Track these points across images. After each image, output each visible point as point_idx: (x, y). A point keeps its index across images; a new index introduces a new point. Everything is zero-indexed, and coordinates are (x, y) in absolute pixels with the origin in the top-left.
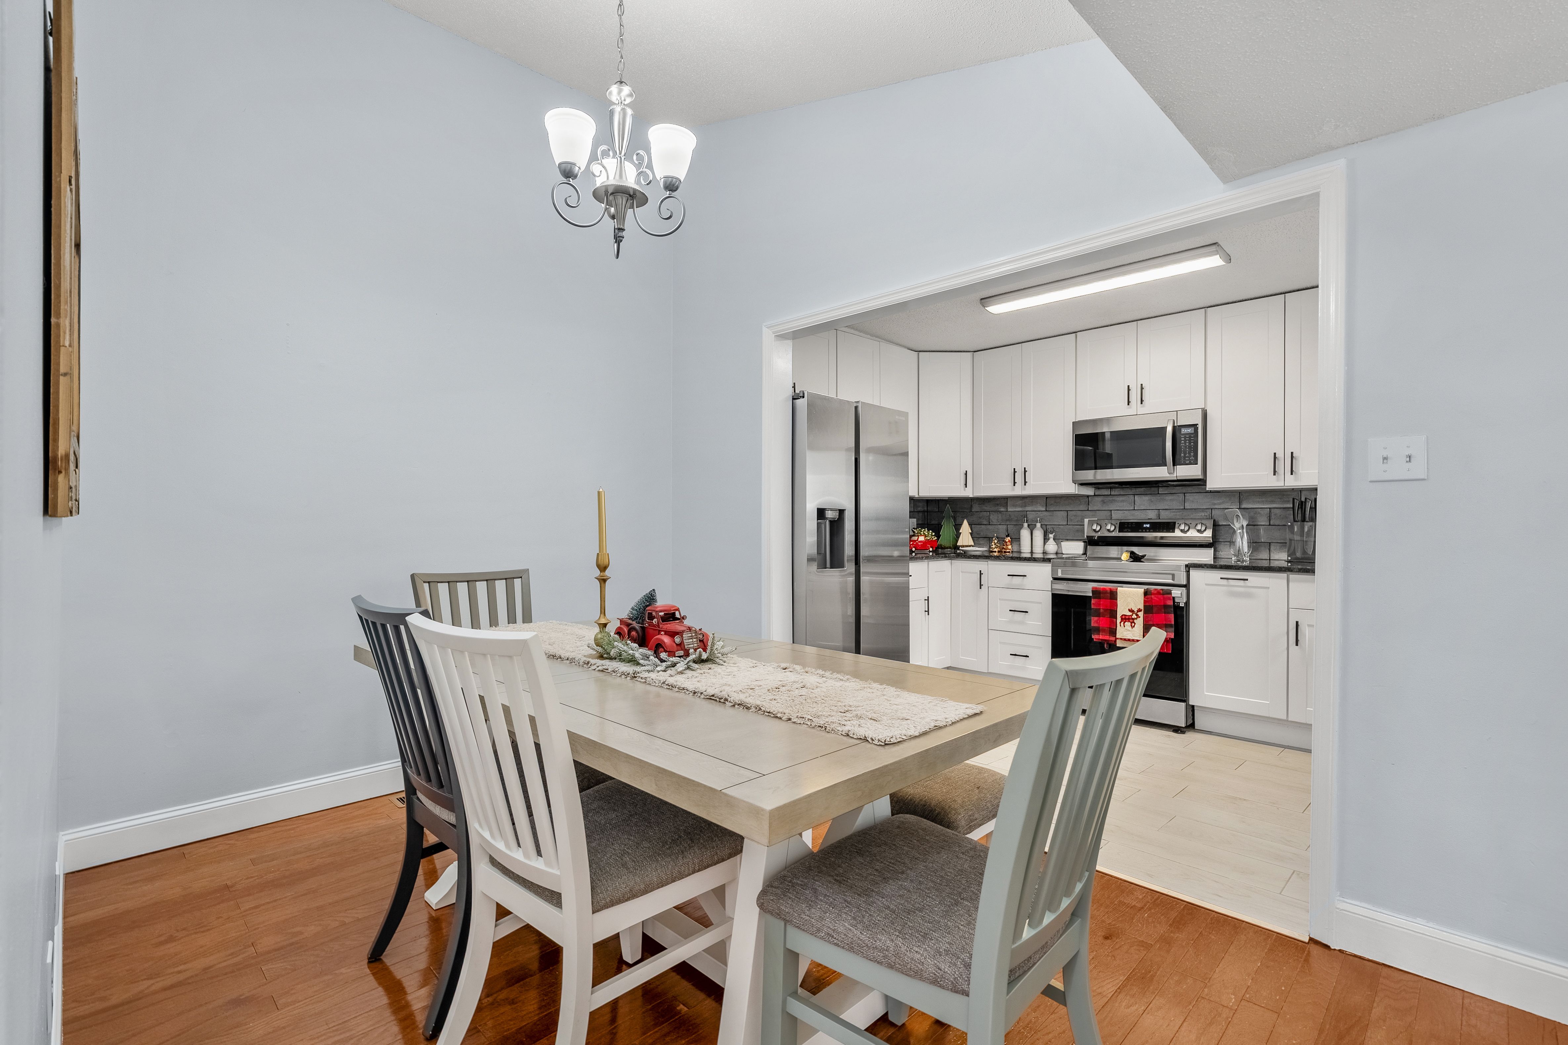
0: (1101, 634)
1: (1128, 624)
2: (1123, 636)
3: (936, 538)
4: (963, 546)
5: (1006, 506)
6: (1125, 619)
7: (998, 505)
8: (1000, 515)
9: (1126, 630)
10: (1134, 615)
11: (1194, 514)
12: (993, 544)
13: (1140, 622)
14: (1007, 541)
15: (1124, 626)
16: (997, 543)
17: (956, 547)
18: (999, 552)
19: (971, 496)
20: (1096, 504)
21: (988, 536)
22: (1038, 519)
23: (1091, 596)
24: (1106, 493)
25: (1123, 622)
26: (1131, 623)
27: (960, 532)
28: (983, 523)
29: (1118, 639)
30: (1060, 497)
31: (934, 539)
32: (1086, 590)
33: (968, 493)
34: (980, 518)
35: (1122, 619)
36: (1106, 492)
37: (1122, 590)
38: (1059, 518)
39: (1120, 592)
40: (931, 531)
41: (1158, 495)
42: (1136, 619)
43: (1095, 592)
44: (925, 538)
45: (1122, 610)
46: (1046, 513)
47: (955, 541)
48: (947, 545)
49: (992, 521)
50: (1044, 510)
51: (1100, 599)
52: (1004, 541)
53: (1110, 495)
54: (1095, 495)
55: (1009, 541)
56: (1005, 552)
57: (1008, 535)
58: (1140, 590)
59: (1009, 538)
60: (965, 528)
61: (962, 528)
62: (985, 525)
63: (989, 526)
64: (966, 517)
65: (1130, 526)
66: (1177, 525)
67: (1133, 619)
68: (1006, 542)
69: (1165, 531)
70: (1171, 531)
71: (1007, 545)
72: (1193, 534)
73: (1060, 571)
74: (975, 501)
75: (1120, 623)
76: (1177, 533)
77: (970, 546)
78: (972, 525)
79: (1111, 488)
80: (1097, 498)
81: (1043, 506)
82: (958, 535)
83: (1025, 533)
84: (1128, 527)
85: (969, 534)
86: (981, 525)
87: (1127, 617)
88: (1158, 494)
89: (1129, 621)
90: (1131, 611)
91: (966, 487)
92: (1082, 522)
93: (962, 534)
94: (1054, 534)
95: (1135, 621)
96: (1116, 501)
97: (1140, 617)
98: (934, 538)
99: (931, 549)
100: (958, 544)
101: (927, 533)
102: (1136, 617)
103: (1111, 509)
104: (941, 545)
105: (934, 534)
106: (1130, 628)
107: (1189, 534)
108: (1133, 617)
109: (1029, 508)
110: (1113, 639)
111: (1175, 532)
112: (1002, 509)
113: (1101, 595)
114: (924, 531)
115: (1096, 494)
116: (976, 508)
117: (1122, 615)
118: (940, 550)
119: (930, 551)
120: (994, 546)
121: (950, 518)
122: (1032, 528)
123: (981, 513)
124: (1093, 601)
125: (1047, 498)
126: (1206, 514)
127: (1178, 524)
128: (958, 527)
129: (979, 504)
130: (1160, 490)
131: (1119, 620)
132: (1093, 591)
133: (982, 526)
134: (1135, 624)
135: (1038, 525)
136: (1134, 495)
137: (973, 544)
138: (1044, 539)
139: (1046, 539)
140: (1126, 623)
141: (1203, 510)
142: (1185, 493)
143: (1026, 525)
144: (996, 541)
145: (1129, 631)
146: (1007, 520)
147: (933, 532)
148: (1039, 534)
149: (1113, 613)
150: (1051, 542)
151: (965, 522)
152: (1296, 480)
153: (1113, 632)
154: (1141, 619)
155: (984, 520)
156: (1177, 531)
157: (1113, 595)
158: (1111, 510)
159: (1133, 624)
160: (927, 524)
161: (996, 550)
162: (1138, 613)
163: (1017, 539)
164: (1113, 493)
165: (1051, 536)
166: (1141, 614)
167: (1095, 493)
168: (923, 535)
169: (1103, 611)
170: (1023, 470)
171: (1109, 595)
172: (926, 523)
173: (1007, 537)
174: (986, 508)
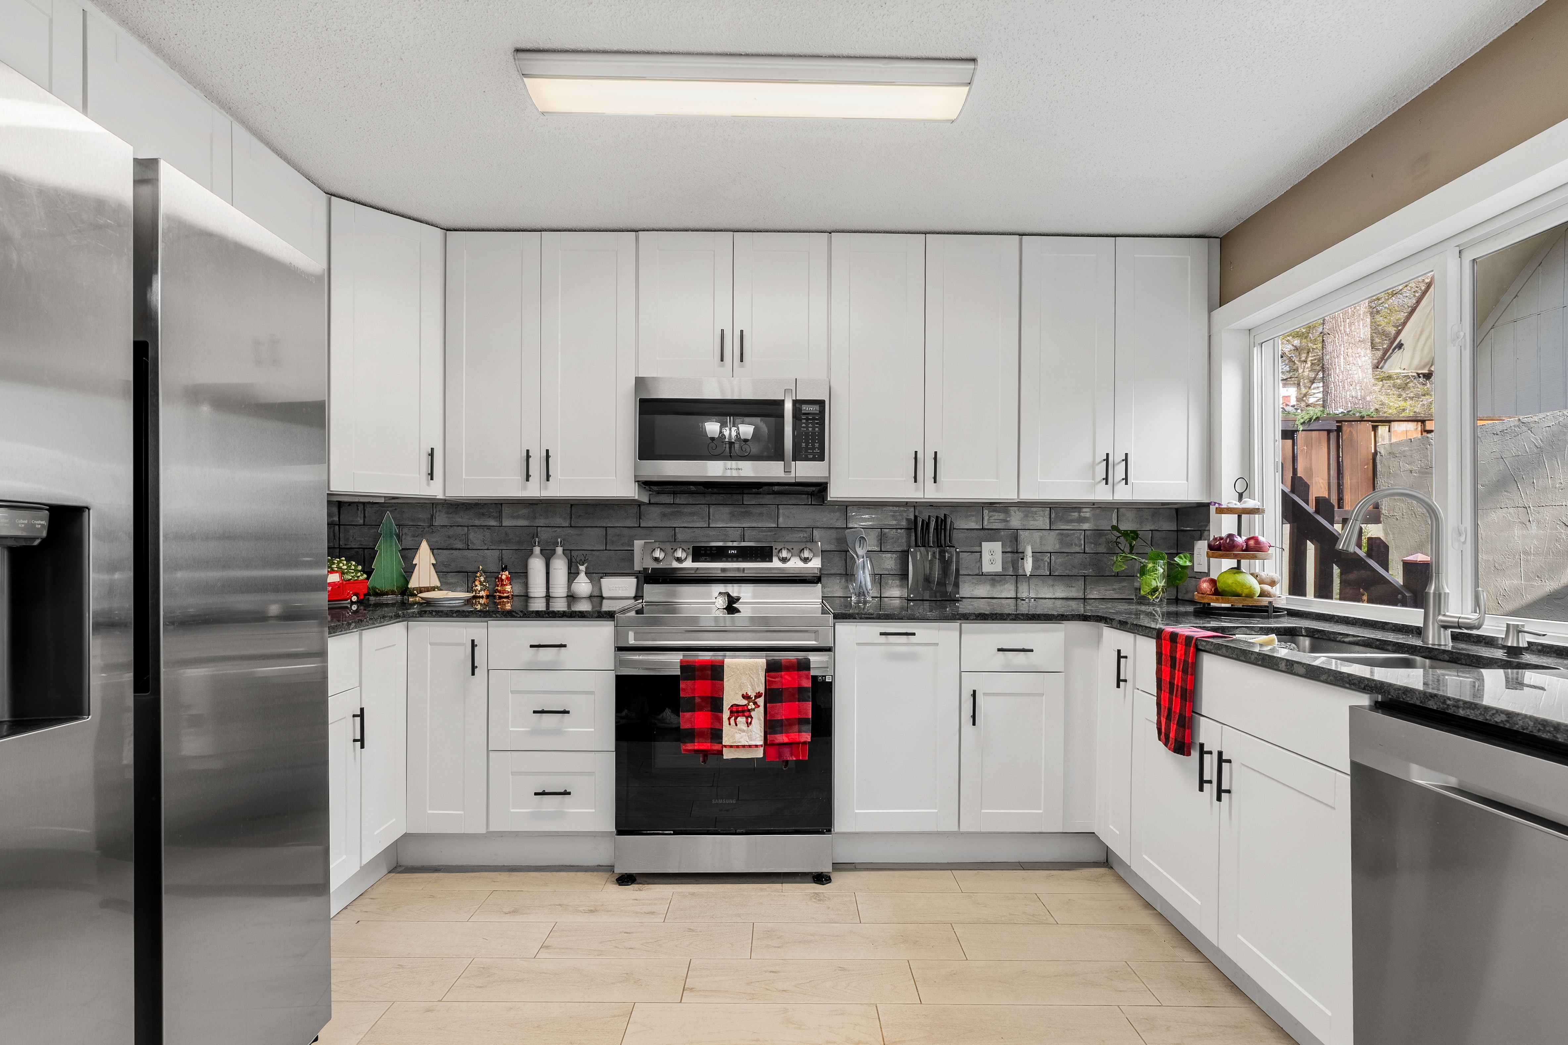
0: (696, 740)
1: (741, 720)
2: (735, 742)
3: (365, 576)
4: (421, 590)
5: (500, 518)
6: (738, 712)
7: (483, 514)
8: (487, 533)
9: (739, 730)
10: (751, 704)
11: (790, 535)
12: (477, 583)
13: (758, 715)
14: (504, 577)
15: (736, 725)
16: (484, 581)
17: (405, 591)
18: (487, 597)
19: (440, 496)
20: (653, 518)
21: (463, 570)
22: (559, 540)
23: (678, 676)
24: (668, 501)
25: (733, 718)
26: (747, 718)
27: (414, 563)
28: (455, 546)
29: (725, 746)
30: (593, 505)
31: (361, 578)
32: (671, 663)
33: (435, 490)
34: (449, 537)
35: (732, 712)
36: (667, 499)
37: (730, 662)
38: (591, 539)
39: (729, 667)
40: (354, 563)
41: (743, 506)
42: (754, 710)
43: (685, 667)
44: (341, 577)
45: (731, 696)
46: (570, 531)
47: (402, 579)
48: (387, 588)
49: (473, 543)
50: (567, 525)
51: (695, 679)
52: (497, 578)
53: (674, 504)
54: (650, 503)
55: (507, 578)
56: (500, 597)
57: (506, 567)
58: (760, 661)
59: (507, 573)
60: (424, 557)
61: (417, 555)
62: (459, 549)
63: (466, 553)
64: (422, 536)
65: (708, 552)
66: (775, 552)
67: (749, 711)
68: (502, 580)
69: (759, 559)
70: (767, 559)
71: (503, 585)
72: (795, 564)
73: (631, 635)
74: (440, 507)
75: (729, 719)
76: (776, 563)
77: (433, 589)
78: (433, 549)
79: (674, 493)
80: (653, 509)
81: (565, 518)
82: (409, 570)
83: (536, 565)
84: (705, 555)
85: (432, 567)
86: (452, 549)
87: (740, 709)
88: (743, 504)
89: (743, 716)
90: (746, 697)
91: (432, 479)
92: (629, 545)
93: (417, 566)
94: (586, 565)
95: (753, 714)
96: (683, 513)
97: (759, 706)
98: (362, 575)
99: (354, 599)
100: (409, 586)
101: (345, 567)
102: (753, 707)
103: (675, 526)
104: (374, 589)
105: (360, 568)
106: (744, 727)
107: (789, 565)
108: (750, 707)
109: (541, 522)
110: (716, 747)
111: (773, 561)
112: (493, 523)
113: (697, 673)
114: (339, 563)
115: (652, 501)
116: (441, 519)
117: (732, 706)
118: (372, 598)
119: (352, 603)
120: (479, 588)
121: (391, 536)
122: (548, 556)
123: (452, 529)
124: (682, 685)
125: (572, 505)
126: (805, 535)
127: (776, 549)
128: (408, 555)
129: (447, 513)
130: (745, 499)
131: (726, 714)
132: (682, 667)
133: (453, 551)
134: (752, 718)
135: (559, 550)
136: (709, 504)
137: (438, 584)
138: (568, 573)
139: (572, 575)
140: (739, 719)
141: (801, 529)
142: (778, 505)
143: (537, 550)
144: (482, 579)
145: (744, 731)
146: (500, 542)
147: (358, 563)
148: (560, 566)
149: (716, 703)
150: (582, 577)
151: (424, 547)
152: (937, 490)
153: (717, 735)
154: (762, 709)
155: (456, 542)
156: (775, 559)
157: (716, 672)
158: (675, 528)
159: (750, 720)
160: (339, 548)
161: (482, 593)
162: (756, 700)
163: (522, 574)
164: (678, 501)
165: (582, 568)
166: (761, 701)
167: (650, 500)
168: (336, 572)
169: (700, 700)
170: (545, 454)
171: (709, 672)
172: (337, 546)
173: (503, 571)
174: (461, 520)
